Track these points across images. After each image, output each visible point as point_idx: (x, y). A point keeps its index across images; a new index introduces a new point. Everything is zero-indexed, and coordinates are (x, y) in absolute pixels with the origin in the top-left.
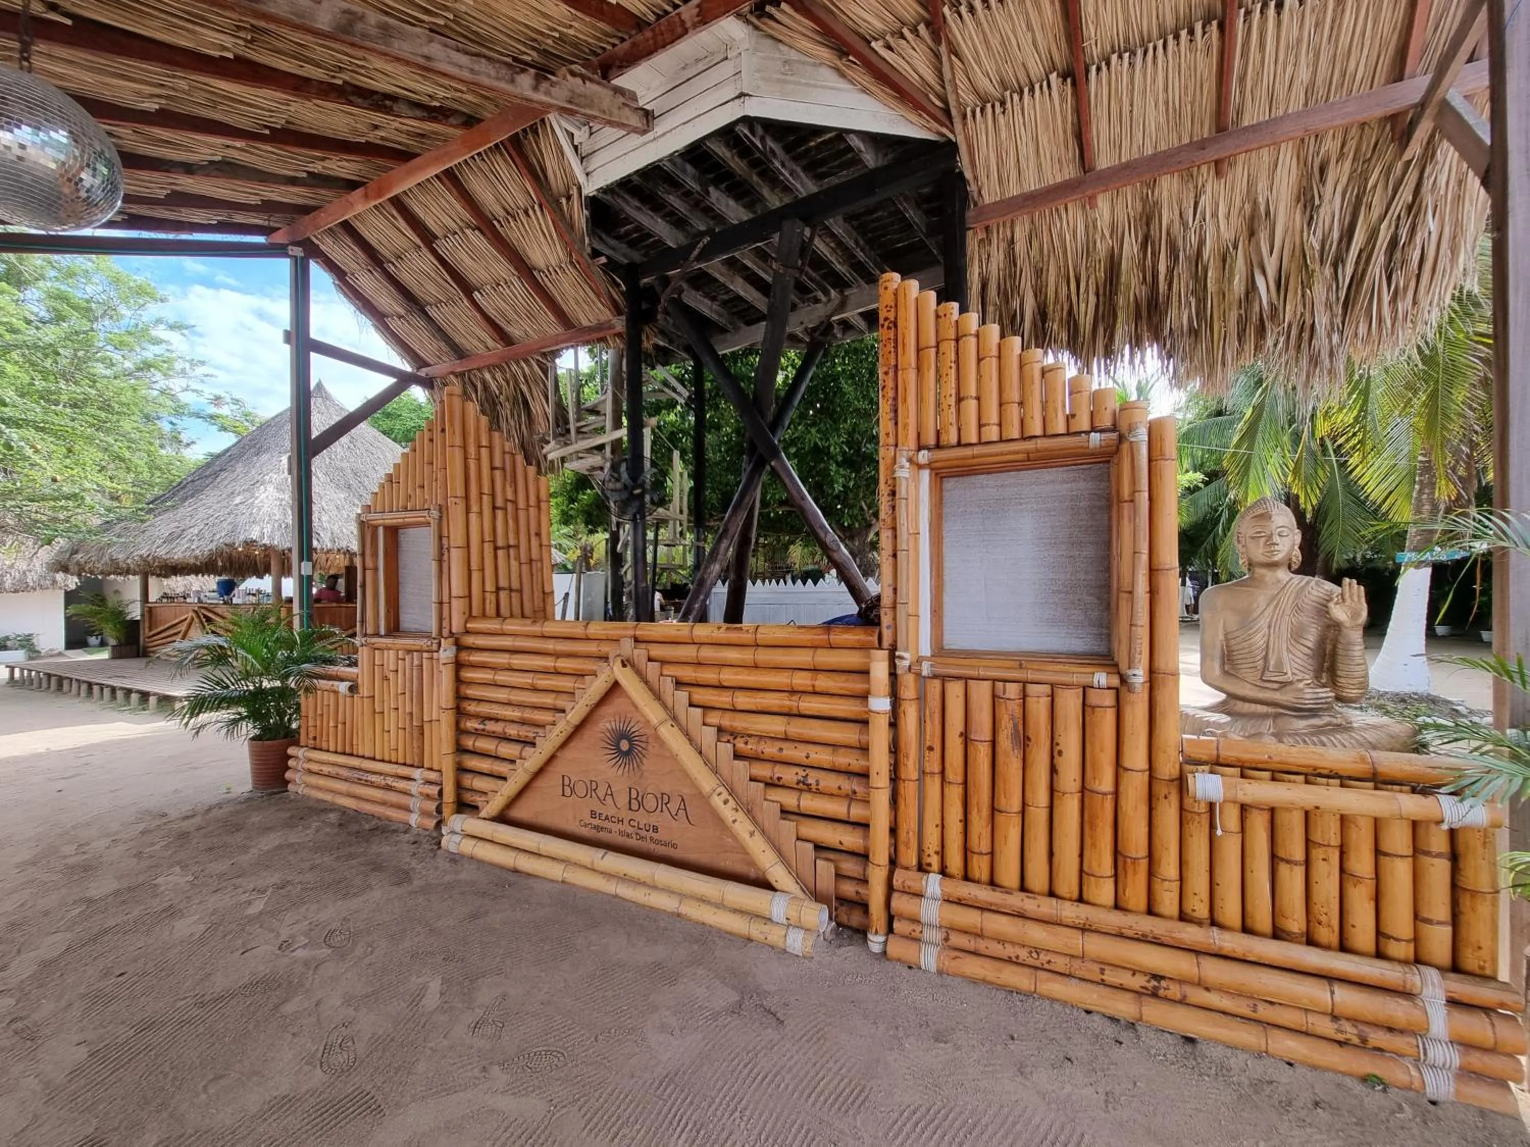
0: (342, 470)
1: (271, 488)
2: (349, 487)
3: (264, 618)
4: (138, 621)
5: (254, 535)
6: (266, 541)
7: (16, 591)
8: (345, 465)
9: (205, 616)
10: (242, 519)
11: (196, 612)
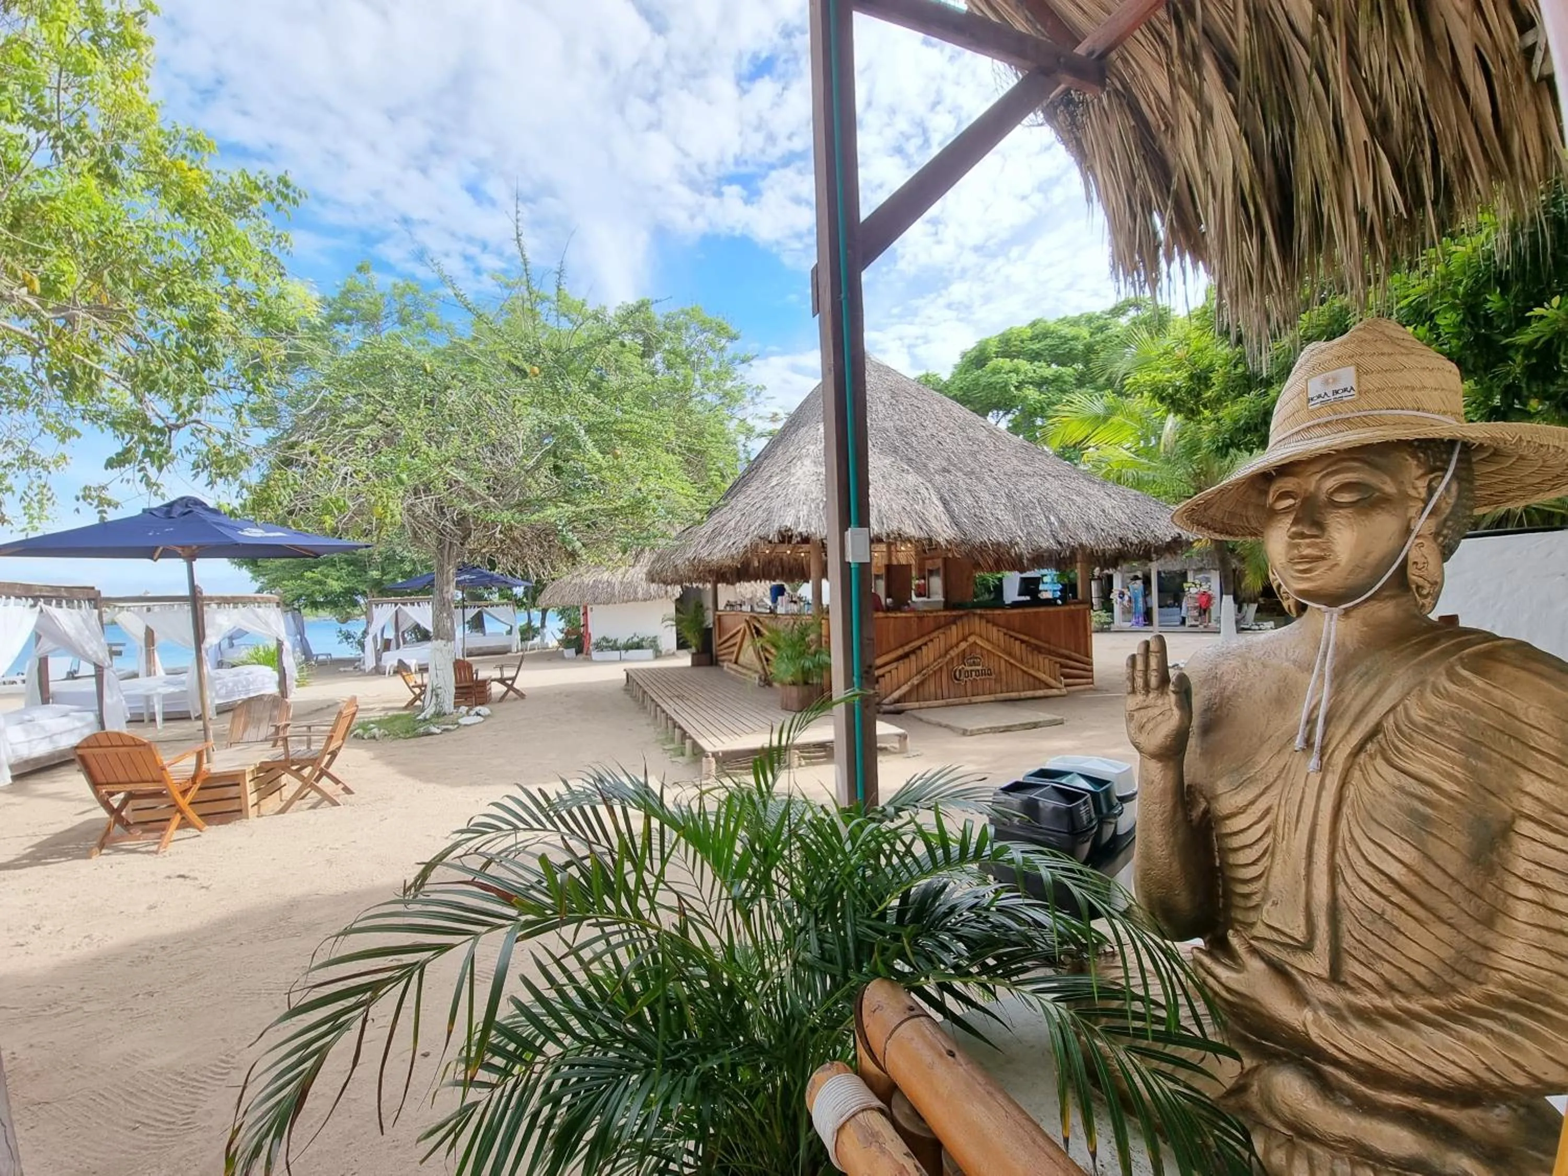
0: (885, 430)
1: (807, 462)
2: (895, 450)
3: (803, 633)
4: (711, 629)
5: (789, 522)
6: (802, 529)
7: (645, 600)
8: (888, 424)
9: (755, 628)
10: (777, 503)
11: (747, 621)
